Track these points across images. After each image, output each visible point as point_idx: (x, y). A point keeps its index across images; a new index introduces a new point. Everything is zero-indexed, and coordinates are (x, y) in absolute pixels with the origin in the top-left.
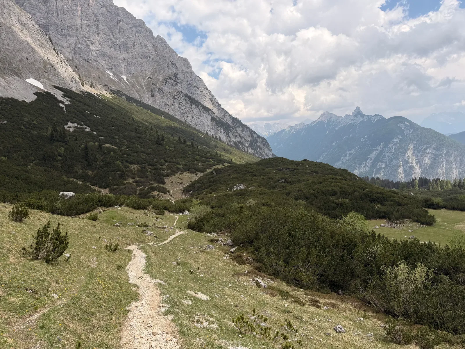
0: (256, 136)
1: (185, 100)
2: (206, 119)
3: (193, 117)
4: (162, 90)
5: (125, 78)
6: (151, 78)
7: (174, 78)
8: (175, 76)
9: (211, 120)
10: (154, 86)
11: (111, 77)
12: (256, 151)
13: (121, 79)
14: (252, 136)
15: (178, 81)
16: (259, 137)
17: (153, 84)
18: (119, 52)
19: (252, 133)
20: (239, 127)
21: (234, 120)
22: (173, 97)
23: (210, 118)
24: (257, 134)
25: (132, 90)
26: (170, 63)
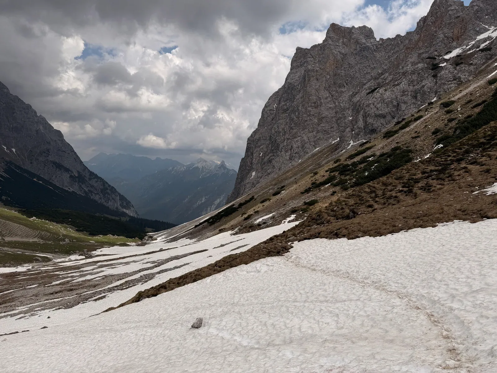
0: (107, 185)
1: (53, 166)
2: (66, 177)
3: (56, 177)
4: (38, 159)
5: (14, 150)
6: (31, 151)
7: (47, 152)
8: (48, 150)
9: (69, 177)
10: (33, 157)
11: (5, 150)
12: (105, 196)
13: (12, 151)
14: (104, 185)
15: (49, 154)
16: (109, 186)
17: (32, 156)
18: (11, 132)
19: (104, 182)
20: (94, 178)
21: (92, 174)
22: (45, 164)
23: (69, 175)
24: (108, 184)
25: (18, 159)
26: (46, 142)
